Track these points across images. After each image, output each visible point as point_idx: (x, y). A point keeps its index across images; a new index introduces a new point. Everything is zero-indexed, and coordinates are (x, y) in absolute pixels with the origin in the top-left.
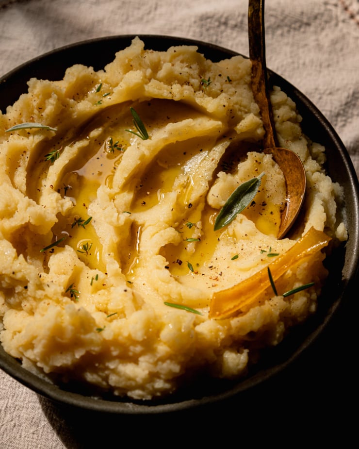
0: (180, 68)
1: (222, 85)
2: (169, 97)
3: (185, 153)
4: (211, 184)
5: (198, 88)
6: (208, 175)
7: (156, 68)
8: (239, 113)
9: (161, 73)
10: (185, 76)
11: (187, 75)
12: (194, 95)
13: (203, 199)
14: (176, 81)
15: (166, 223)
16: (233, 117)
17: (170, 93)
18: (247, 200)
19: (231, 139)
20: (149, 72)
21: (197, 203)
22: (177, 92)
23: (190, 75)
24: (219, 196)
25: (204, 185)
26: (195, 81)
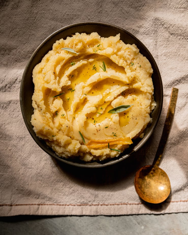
0: (126, 54)
1: (137, 67)
2: (117, 64)
3: (114, 83)
4: (115, 98)
5: (129, 64)
6: (116, 95)
7: (119, 50)
8: (137, 80)
9: (119, 53)
10: (126, 58)
11: (127, 58)
12: (126, 66)
13: (110, 102)
14: (123, 58)
15: (95, 105)
16: (134, 80)
17: (118, 62)
18: (122, 110)
19: (129, 87)
20: (115, 51)
21: (108, 102)
22: (121, 63)
23: (129, 59)
24: (114, 105)
25: (113, 98)
26: (129, 62)
